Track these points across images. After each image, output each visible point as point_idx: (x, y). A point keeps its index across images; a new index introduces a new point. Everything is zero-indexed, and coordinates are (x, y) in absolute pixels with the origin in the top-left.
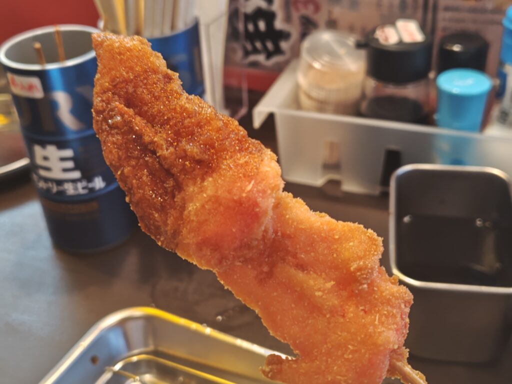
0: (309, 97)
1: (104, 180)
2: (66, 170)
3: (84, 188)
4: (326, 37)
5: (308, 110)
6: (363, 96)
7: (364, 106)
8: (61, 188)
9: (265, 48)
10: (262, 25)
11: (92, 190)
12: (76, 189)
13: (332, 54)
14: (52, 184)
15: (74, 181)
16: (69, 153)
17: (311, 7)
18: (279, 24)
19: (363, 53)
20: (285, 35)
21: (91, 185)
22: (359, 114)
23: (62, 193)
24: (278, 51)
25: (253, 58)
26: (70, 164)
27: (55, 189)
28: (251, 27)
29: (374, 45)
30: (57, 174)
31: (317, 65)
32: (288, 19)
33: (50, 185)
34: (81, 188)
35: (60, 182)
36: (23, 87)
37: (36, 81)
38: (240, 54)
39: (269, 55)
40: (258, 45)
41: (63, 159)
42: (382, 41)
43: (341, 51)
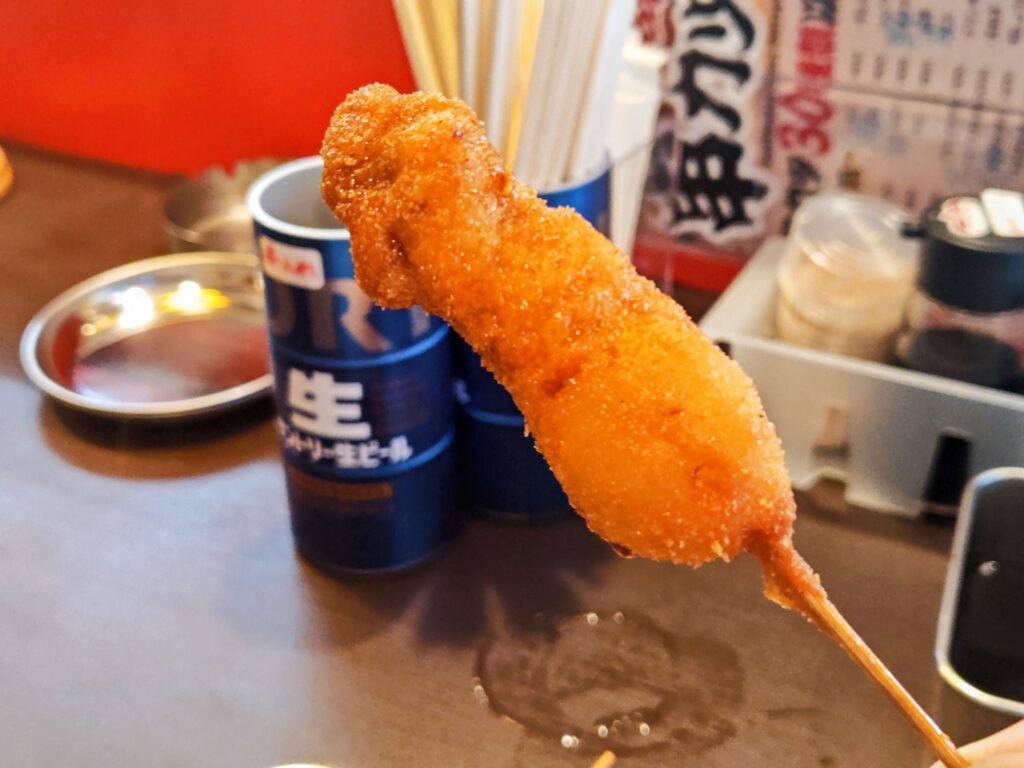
0: (800, 317)
1: (410, 443)
2: (343, 421)
3: (372, 457)
4: (840, 205)
5: (795, 342)
6: (905, 327)
7: (904, 344)
8: (328, 452)
9: (716, 210)
10: (714, 167)
11: (385, 461)
12: (357, 456)
13: (850, 239)
14: (314, 443)
15: (356, 443)
16: (354, 390)
17: (813, 143)
18: (747, 169)
19: (913, 247)
20: (756, 190)
21: (384, 452)
22: (893, 360)
23: (329, 462)
24: (739, 217)
25: (688, 226)
26: (354, 411)
27: (318, 453)
28: (692, 169)
29: (936, 233)
30: (326, 426)
31: (819, 259)
32: (766, 160)
33: (309, 444)
34: (366, 457)
35: (328, 442)
36: (287, 266)
37: (313, 258)
38: (666, 215)
39: (722, 223)
40: (703, 203)
41: (341, 401)
42: (953, 228)
43: (869, 236)
